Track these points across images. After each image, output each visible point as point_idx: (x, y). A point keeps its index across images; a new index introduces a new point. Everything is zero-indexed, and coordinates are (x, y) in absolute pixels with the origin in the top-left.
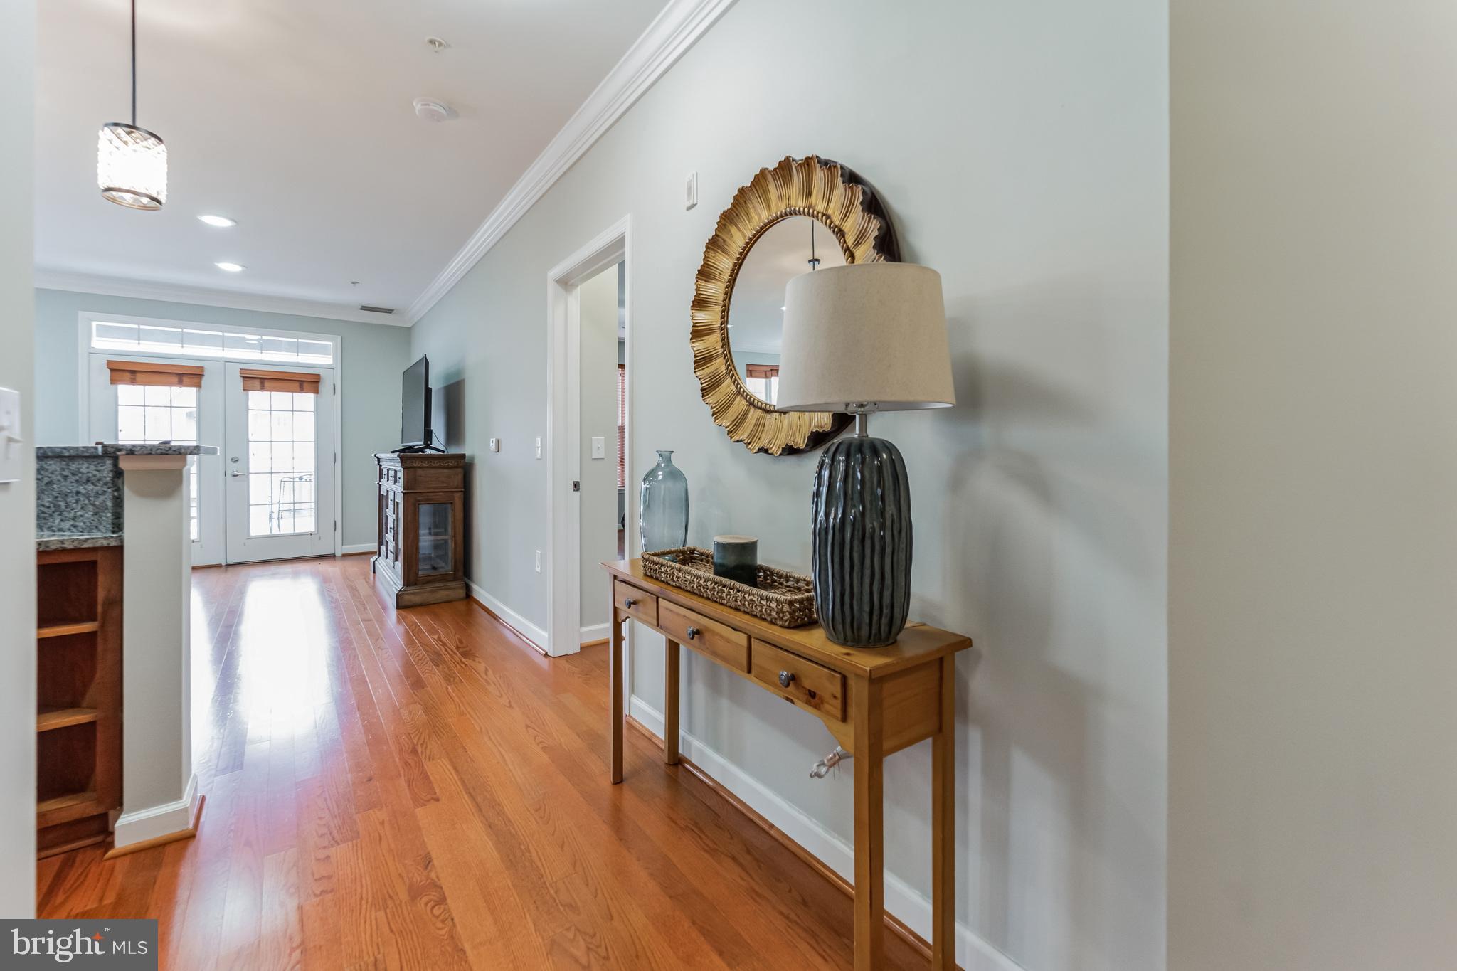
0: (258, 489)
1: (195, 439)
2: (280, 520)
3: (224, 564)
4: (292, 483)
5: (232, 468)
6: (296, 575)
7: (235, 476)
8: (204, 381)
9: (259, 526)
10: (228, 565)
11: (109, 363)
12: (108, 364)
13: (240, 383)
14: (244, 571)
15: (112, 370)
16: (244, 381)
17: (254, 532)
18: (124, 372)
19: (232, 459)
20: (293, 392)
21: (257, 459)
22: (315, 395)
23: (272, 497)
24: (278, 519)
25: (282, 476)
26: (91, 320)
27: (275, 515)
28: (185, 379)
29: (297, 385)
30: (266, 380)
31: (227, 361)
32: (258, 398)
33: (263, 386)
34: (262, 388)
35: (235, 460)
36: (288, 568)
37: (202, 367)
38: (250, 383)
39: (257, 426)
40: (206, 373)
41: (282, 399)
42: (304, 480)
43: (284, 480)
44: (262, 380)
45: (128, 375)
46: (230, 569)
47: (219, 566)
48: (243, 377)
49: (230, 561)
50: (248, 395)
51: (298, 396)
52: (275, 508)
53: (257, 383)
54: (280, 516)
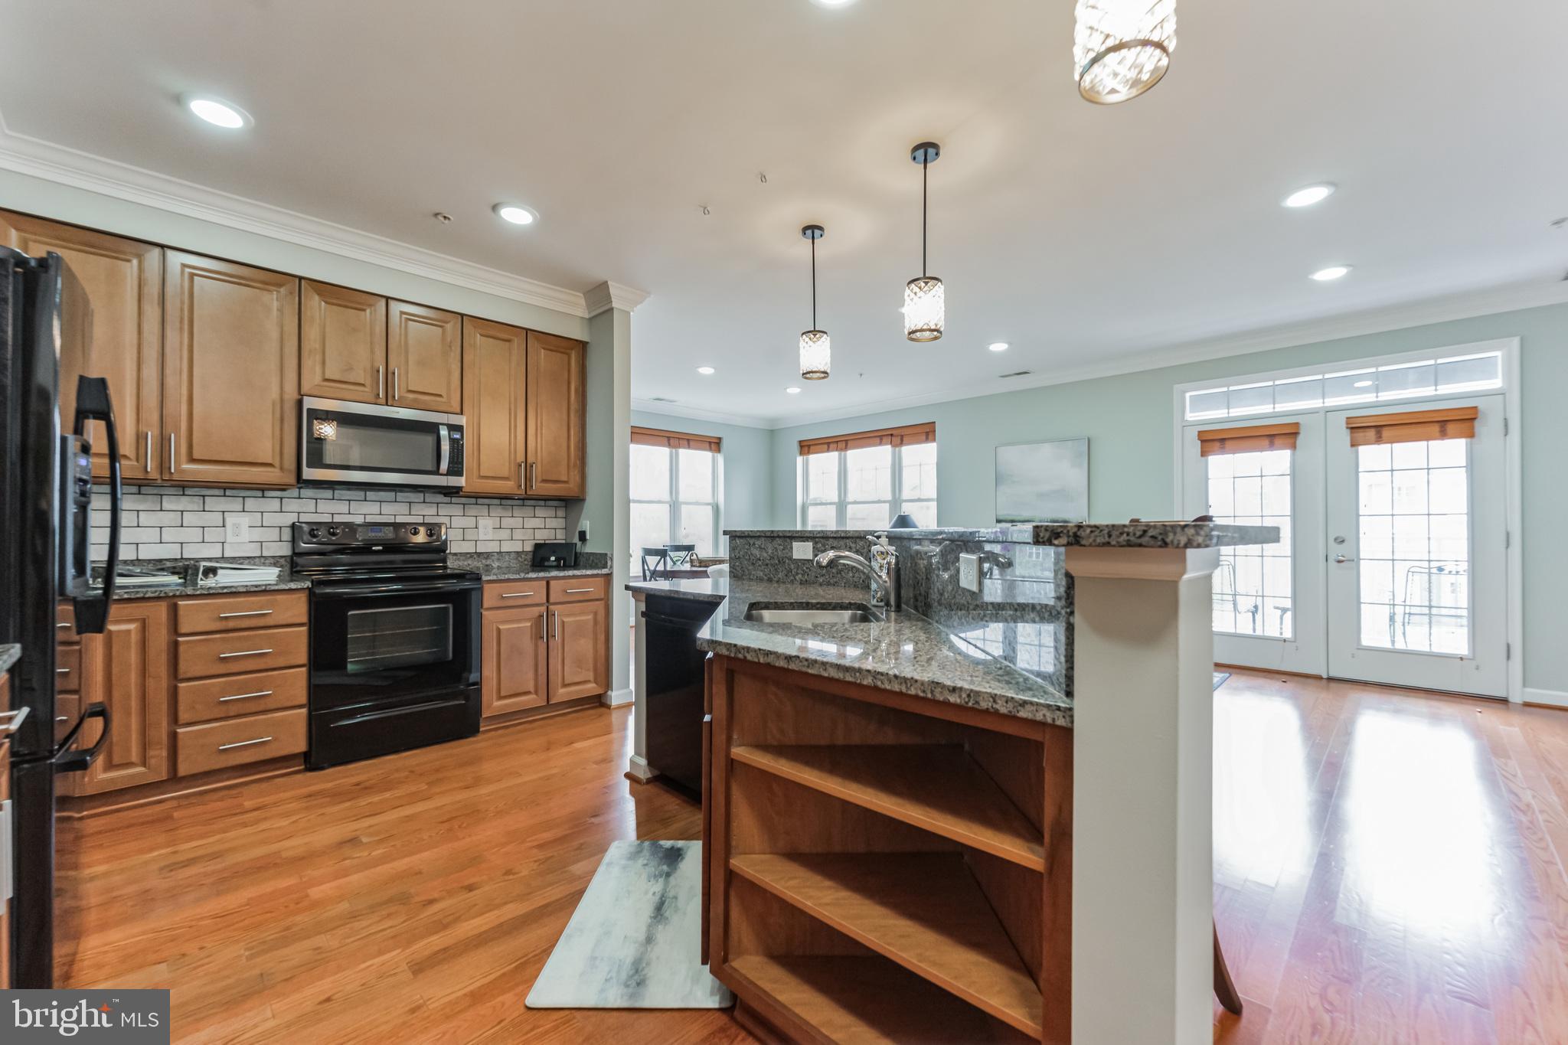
0: (1373, 581)
1: (1289, 514)
2: (1407, 627)
3: (1325, 676)
4: (1426, 577)
5: (1336, 551)
6: (1436, 719)
7: (1339, 562)
8: (1300, 440)
9: (1374, 633)
10: (1330, 679)
11: (1200, 433)
12: (1199, 435)
13: (1345, 436)
14: (1355, 695)
15: (1203, 441)
16: (1351, 433)
17: (1367, 640)
18: (1214, 440)
19: (1336, 539)
20: (1428, 440)
21: (1372, 540)
22: (1469, 440)
23: (1393, 592)
24: (1404, 625)
25: (1409, 564)
26: (1185, 392)
27: (1399, 618)
28: (1278, 441)
29: (1436, 428)
30: (1385, 429)
31: (1328, 411)
32: (1371, 455)
33: (1380, 437)
34: (1379, 440)
35: (1340, 541)
36: (1421, 705)
37: (1298, 423)
38: (1360, 435)
39: (1372, 494)
40: (1302, 431)
41: (1410, 452)
42: (1446, 572)
43: (1412, 570)
44: (1379, 428)
45: (1218, 444)
46: (1333, 685)
47: (1319, 678)
48: (1352, 428)
49: (1333, 674)
50: (1357, 452)
51: (1436, 445)
52: (1399, 610)
53: (1372, 433)
54: (1406, 620)
